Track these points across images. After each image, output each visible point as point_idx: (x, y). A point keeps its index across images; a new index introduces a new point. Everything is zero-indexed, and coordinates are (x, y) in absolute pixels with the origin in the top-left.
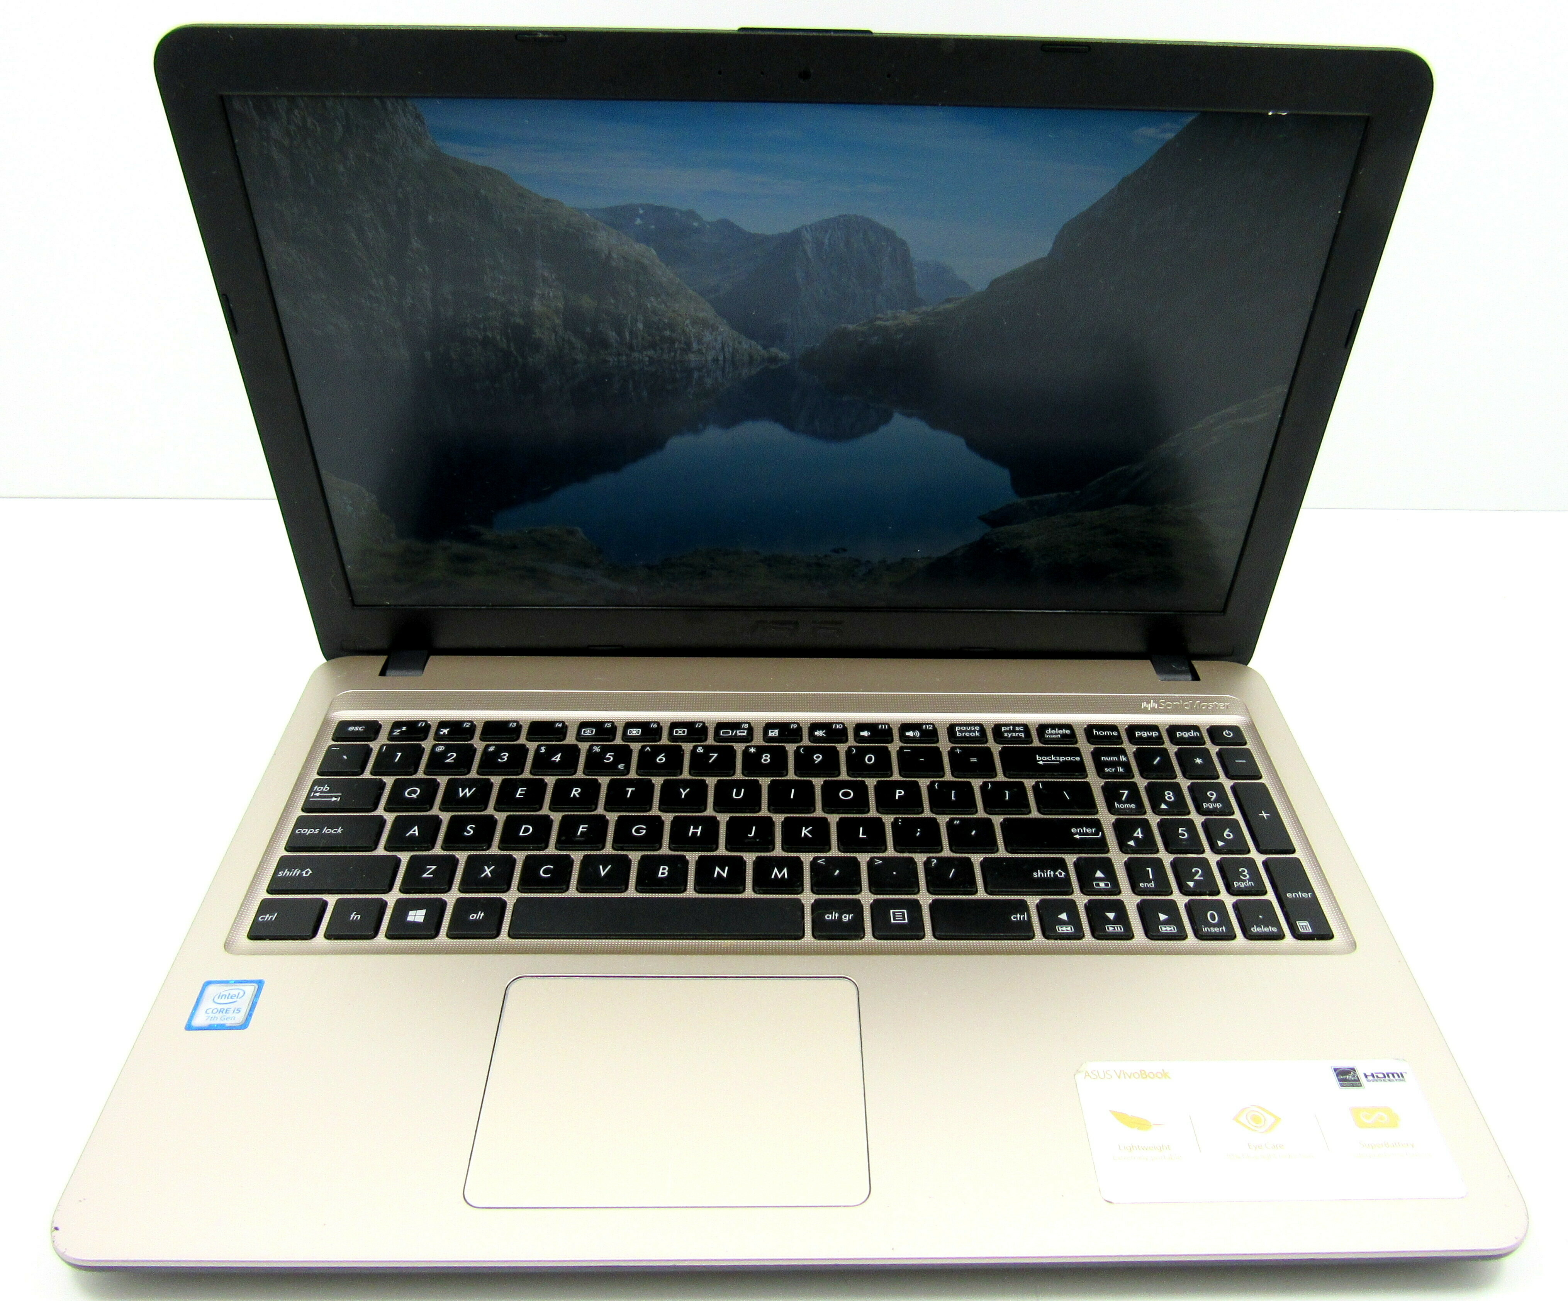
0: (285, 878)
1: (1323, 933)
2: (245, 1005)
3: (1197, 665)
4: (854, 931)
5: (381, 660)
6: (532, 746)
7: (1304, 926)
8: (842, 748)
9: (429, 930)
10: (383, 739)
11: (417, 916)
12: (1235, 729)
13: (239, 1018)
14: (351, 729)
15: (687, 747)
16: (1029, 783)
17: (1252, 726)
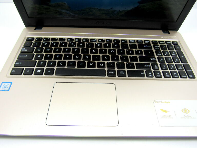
0: (17, 64)
1: (194, 77)
2: (9, 87)
3: (170, 31)
4: (114, 75)
5: (34, 28)
6: (59, 42)
7: (191, 76)
8: (111, 43)
9: (41, 74)
10: (35, 41)
11: (39, 71)
12: (176, 42)
13: (8, 89)
14: (29, 39)
15: (86, 43)
16: (143, 50)
17: (179, 42)
